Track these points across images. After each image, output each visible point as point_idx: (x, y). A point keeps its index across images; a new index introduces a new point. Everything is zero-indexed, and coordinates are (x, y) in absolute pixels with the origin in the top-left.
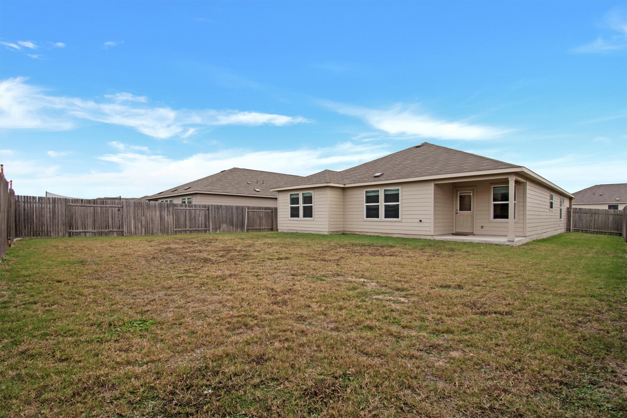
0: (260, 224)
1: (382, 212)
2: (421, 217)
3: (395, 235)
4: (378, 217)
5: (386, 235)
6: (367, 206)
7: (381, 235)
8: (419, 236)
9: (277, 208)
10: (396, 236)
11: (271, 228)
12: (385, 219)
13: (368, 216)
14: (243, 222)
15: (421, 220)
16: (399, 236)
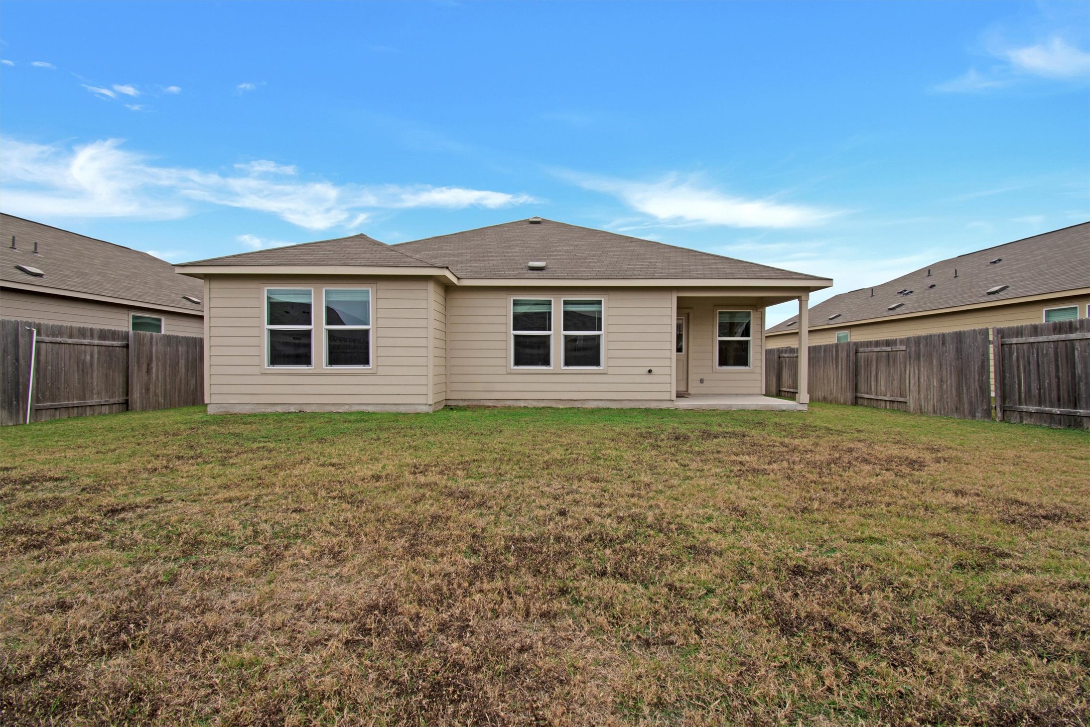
0: (84, 390)
1: (557, 350)
2: (650, 364)
3: (591, 402)
4: (546, 362)
5: (568, 405)
6: (516, 337)
7: (554, 405)
8: (644, 402)
9: (201, 341)
10: (593, 405)
11: (121, 399)
12: (566, 368)
13: (517, 362)
14: (17, 384)
15: (652, 368)
16: (601, 405)
